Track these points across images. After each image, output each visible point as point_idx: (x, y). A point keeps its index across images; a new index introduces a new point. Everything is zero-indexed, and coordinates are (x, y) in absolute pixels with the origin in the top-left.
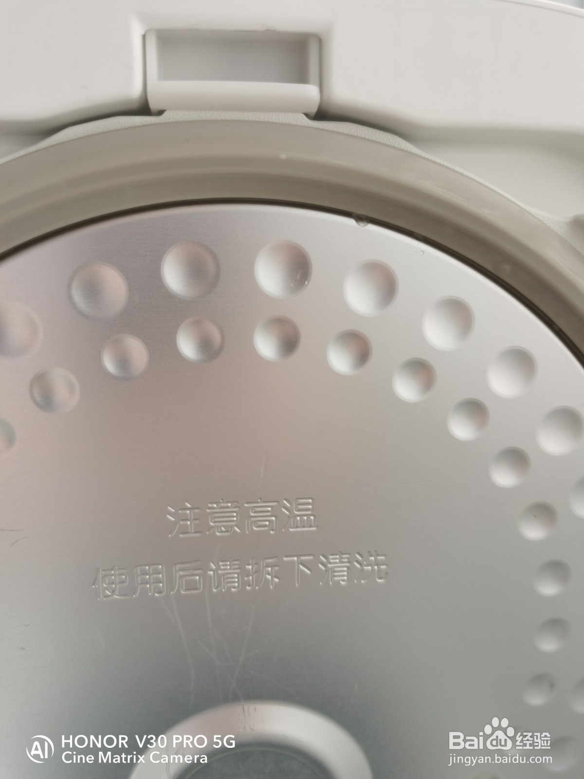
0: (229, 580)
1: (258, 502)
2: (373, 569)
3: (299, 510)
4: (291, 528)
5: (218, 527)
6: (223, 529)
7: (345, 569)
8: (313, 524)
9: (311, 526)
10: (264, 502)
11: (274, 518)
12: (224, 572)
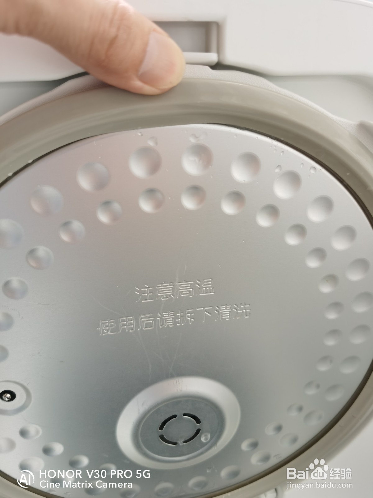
0: (168, 322)
1: (183, 282)
2: (243, 312)
3: (204, 285)
4: (201, 294)
5: (162, 296)
6: (165, 296)
7: (229, 312)
8: (212, 291)
10: (186, 282)
11: (191, 290)
12: (165, 318)
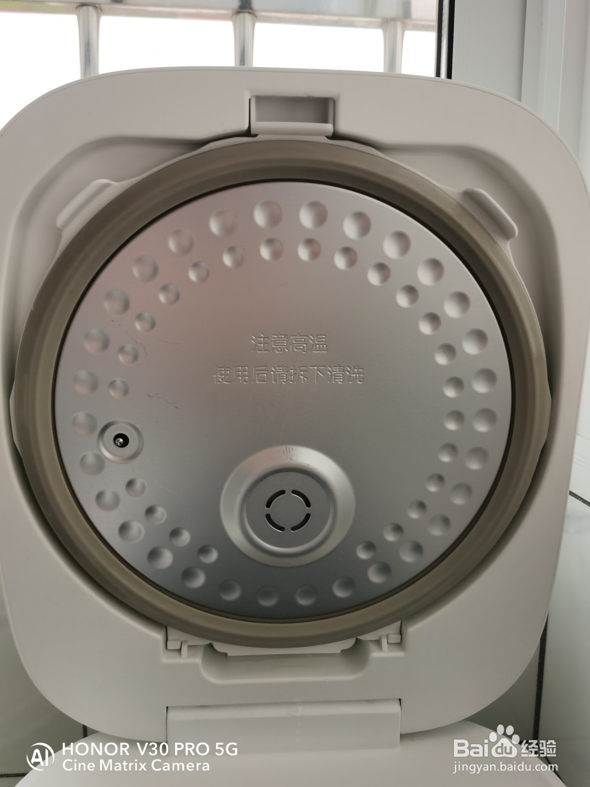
1: (297, 336)
2: (356, 376)
3: (318, 341)
4: (314, 351)
6: (279, 349)
7: (342, 375)
8: (325, 349)
10: (301, 336)
11: (305, 345)
12: (279, 373)
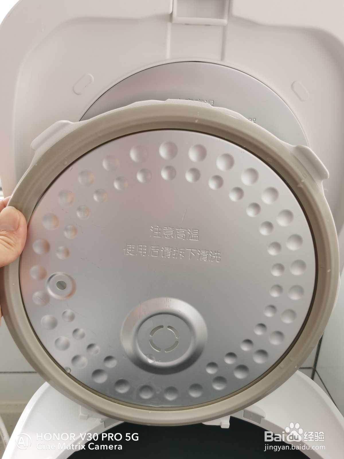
0: (167, 254)
1: (180, 229)
2: (216, 257)
3: (193, 233)
4: (190, 239)
5: (166, 235)
6: (168, 236)
7: (206, 256)
9: (197, 239)
10: (182, 229)
12: (166, 251)
